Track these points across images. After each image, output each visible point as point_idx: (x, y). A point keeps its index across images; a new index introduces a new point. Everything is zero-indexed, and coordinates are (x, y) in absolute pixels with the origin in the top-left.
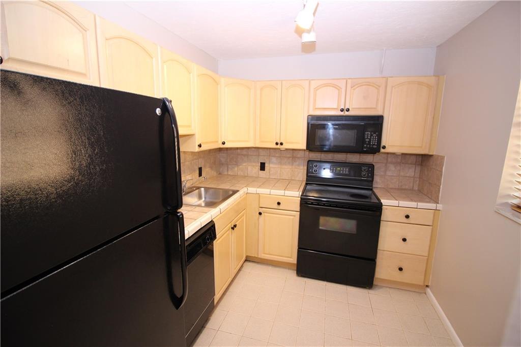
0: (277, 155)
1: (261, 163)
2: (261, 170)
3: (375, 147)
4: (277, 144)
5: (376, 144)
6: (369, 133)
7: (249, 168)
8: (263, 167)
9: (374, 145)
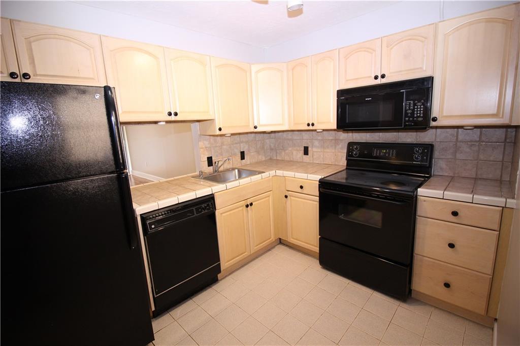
0: (319, 138)
1: (304, 147)
2: (305, 154)
3: (420, 119)
4: (308, 125)
5: (422, 115)
6: (412, 102)
7: (295, 153)
8: (306, 151)
9: (420, 117)
